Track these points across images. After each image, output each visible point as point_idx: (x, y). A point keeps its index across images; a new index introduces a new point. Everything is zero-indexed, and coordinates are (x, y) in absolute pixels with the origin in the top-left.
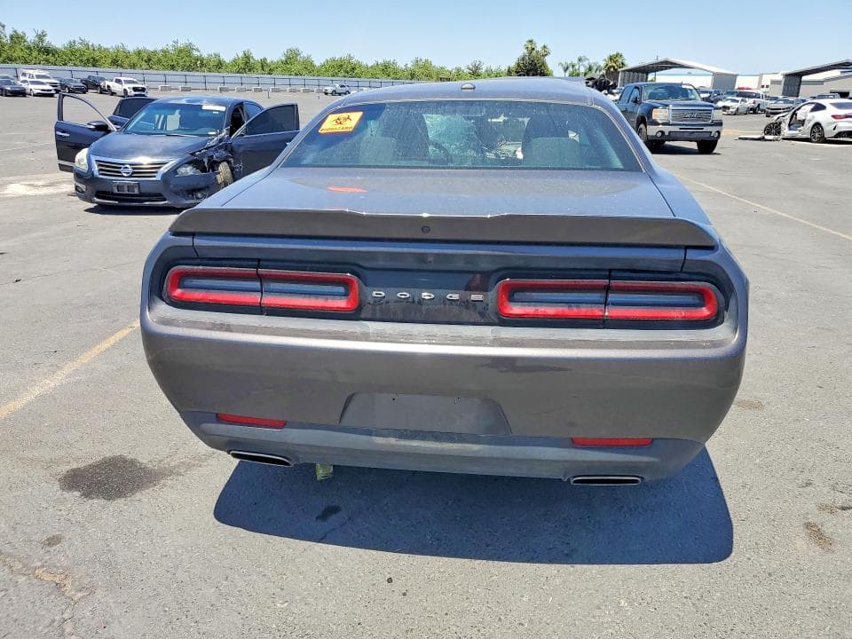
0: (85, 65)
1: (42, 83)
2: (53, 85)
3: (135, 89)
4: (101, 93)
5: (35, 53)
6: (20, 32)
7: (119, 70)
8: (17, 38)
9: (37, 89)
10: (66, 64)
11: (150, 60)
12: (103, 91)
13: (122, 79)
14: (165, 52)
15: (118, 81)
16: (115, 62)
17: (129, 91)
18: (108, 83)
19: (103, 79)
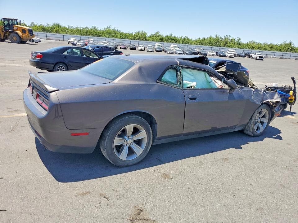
0: (249, 49)
1: (232, 54)
2: (235, 54)
3: (260, 57)
4: (249, 57)
5: (236, 45)
6: (234, 38)
7: (260, 50)
8: (233, 40)
9: (229, 55)
10: (243, 48)
11: (272, 47)
12: (250, 57)
13: (257, 53)
14: (281, 45)
15: (255, 54)
16: (259, 48)
17: (257, 57)
18: (252, 54)
19: (251, 53)
